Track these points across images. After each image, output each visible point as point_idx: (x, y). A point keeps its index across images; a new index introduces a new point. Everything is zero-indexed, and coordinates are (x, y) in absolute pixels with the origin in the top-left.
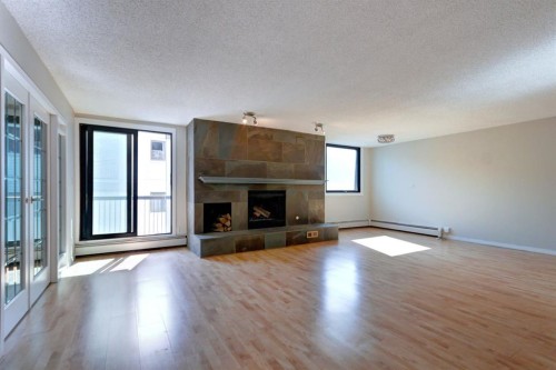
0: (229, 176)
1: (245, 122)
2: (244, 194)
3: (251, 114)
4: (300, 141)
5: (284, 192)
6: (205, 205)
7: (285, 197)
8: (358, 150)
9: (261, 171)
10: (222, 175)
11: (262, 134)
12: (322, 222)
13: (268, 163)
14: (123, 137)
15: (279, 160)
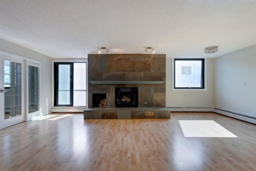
0: (104, 80)
1: (100, 52)
2: (113, 89)
3: (103, 48)
4: (147, 59)
5: (137, 88)
6: (93, 94)
7: (137, 91)
8: (203, 60)
9: (123, 77)
10: (101, 80)
11: (123, 57)
12: (164, 106)
13: (126, 73)
14: (69, 66)
15: (133, 71)
